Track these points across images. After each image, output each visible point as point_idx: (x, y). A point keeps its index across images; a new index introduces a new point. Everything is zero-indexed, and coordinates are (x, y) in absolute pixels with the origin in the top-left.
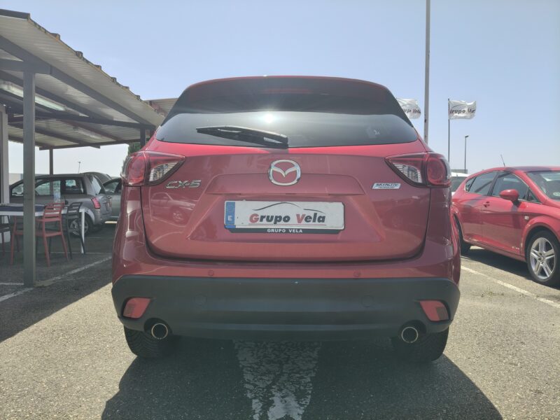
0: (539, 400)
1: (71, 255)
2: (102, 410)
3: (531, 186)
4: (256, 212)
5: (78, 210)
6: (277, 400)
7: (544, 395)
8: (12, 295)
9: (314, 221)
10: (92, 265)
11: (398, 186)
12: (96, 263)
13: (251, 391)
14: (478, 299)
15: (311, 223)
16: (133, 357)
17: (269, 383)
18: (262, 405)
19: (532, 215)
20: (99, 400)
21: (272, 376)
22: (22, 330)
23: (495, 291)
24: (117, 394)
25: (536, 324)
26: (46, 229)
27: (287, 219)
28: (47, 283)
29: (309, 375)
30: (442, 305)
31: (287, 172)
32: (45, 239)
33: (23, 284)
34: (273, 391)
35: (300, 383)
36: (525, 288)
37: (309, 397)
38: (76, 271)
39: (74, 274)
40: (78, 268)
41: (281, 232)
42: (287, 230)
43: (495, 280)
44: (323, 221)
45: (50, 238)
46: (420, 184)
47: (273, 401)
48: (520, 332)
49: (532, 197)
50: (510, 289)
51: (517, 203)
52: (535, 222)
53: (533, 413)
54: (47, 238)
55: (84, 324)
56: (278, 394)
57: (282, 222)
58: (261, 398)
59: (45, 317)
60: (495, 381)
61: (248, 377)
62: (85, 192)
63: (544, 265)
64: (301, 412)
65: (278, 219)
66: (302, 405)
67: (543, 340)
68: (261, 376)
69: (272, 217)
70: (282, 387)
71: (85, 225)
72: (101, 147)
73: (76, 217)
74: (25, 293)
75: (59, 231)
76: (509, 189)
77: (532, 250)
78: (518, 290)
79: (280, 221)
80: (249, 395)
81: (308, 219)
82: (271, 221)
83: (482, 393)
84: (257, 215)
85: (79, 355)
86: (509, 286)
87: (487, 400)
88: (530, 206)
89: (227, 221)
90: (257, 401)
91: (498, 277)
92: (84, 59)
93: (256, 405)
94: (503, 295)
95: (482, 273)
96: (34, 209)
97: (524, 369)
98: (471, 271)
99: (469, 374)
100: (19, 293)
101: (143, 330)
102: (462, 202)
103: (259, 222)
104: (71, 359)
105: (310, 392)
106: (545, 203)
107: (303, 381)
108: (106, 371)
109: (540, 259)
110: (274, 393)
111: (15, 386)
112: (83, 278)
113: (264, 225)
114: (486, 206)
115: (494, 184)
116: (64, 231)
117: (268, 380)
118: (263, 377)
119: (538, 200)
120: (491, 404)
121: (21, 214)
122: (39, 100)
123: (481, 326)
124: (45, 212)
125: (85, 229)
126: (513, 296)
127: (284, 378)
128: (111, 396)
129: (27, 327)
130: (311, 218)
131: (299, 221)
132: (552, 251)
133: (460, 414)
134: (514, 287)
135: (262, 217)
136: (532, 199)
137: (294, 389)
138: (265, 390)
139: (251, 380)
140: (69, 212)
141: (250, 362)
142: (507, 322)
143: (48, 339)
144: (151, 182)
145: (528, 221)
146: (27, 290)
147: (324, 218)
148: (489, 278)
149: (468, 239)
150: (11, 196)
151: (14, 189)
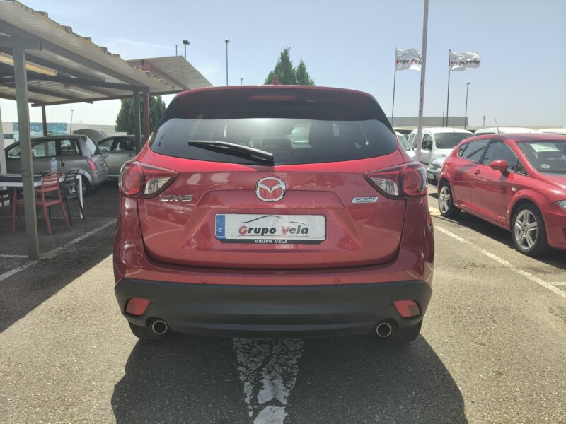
0: (498, 382)
1: (70, 220)
2: (111, 394)
3: (520, 157)
4: (244, 225)
5: (76, 177)
6: (266, 382)
7: (504, 376)
8: (18, 270)
9: (298, 233)
10: (92, 233)
11: (375, 200)
12: (96, 230)
13: (243, 374)
14: (461, 271)
15: (295, 234)
16: (136, 339)
17: (259, 365)
18: (252, 387)
19: (519, 187)
20: (108, 384)
21: (263, 358)
22: (32, 309)
23: (478, 262)
24: (124, 378)
25: (511, 299)
26: (46, 197)
27: (273, 231)
28: (50, 254)
29: (297, 357)
30: (414, 304)
31: (273, 188)
32: (45, 209)
33: (27, 256)
34: (263, 373)
35: (287, 365)
36: (506, 259)
37: (295, 379)
38: (77, 240)
39: (75, 244)
40: (79, 236)
41: (268, 243)
42: (273, 241)
43: (479, 249)
44: (306, 233)
45: (50, 206)
46: (396, 196)
47: (262, 384)
48: (494, 309)
49: (519, 168)
50: (492, 260)
51: (506, 174)
52: (521, 194)
53: (491, 395)
54: (47, 207)
55: (90, 303)
56: (267, 377)
57: (269, 234)
58: (252, 381)
59: (51, 295)
60: (464, 362)
61: (241, 359)
62: (81, 153)
63: (526, 236)
64: (287, 394)
65: (265, 231)
66: (288, 388)
67: (514, 318)
68: (252, 357)
69: (260, 229)
70: (271, 370)
71: (83, 186)
72: (94, 102)
73: (74, 184)
74: (31, 267)
75: (58, 199)
76: (499, 159)
77: (517, 220)
78: (500, 260)
79: (267, 232)
80: (242, 378)
81: (292, 230)
82: (258, 232)
83: (449, 375)
84: (245, 227)
85: (86, 337)
86: (492, 256)
87: (453, 382)
88: (518, 177)
89: (218, 232)
90: (248, 383)
91: (484, 246)
92: (74, 34)
93: (248, 388)
94: (484, 266)
95: (469, 240)
96: (33, 179)
97: (491, 350)
98: (458, 238)
99: (440, 355)
100: (25, 267)
101: (144, 326)
102: (456, 166)
103: (247, 234)
104: (79, 341)
105: (296, 374)
106: (533, 176)
107: (290, 362)
108: (113, 354)
109: (523, 230)
110: (264, 376)
111: (32, 370)
112: (85, 248)
113: (252, 236)
114: (476, 174)
115: (486, 149)
116: (63, 199)
117: (259, 363)
118: (255, 359)
119: (527, 172)
120: (456, 386)
121: (20, 185)
122: (30, 67)
123: (459, 302)
124: (44, 182)
125: (83, 191)
126: (494, 268)
127: (273, 360)
128: (118, 379)
129: (36, 306)
130: (295, 229)
131: (284, 231)
132: (535, 224)
133: (427, 396)
134: (496, 258)
135: (251, 229)
136: (521, 170)
137: (281, 371)
138: (256, 372)
139: (244, 361)
140: (67, 179)
141: (244, 343)
142: (483, 298)
143: (57, 320)
144: (147, 195)
145: (514, 193)
146: (32, 263)
147: (307, 230)
148: (474, 247)
149: (458, 204)
150: (7, 159)
151: (10, 152)
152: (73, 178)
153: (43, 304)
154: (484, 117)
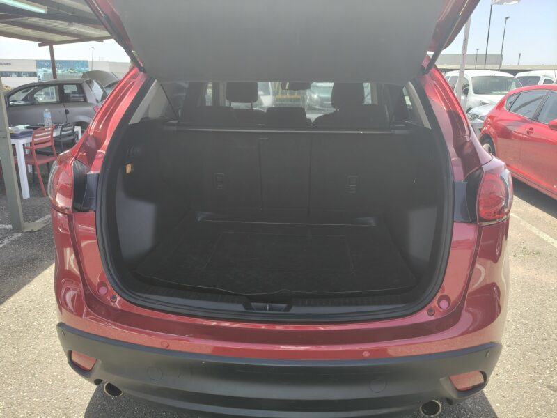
5: (73, 130)
23: (529, 246)
28: (37, 225)
32: (38, 168)
33: (10, 226)
43: (529, 226)
54: (40, 166)
62: (85, 100)
72: (104, 41)
74: (13, 242)
75: (52, 156)
91: (534, 222)
94: (538, 253)
100: (6, 241)
102: (500, 120)
114: (528, 133)
124: (34, 137)
126: (551, 255)
140: (63, 133)
146: (16, 236)
150: (9, 107)
151: (14, 97)
152: (70, 131)
153: (12, 299)
154: (520, 55)
